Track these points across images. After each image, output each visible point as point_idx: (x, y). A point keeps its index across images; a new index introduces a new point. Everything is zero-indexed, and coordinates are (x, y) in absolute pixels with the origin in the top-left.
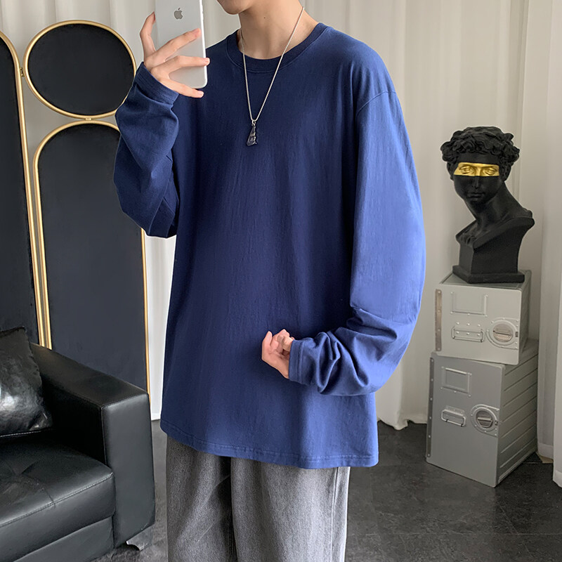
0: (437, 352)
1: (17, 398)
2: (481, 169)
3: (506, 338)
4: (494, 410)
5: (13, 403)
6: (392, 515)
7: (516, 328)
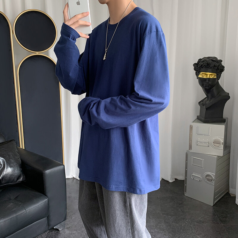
0: (190, 151)
1: (12, 168)
2: (209, 75)
3: (218, 145)
4: (213, 174)
5: (11, 170)
6: (170, 217)
7: (222, 141)
